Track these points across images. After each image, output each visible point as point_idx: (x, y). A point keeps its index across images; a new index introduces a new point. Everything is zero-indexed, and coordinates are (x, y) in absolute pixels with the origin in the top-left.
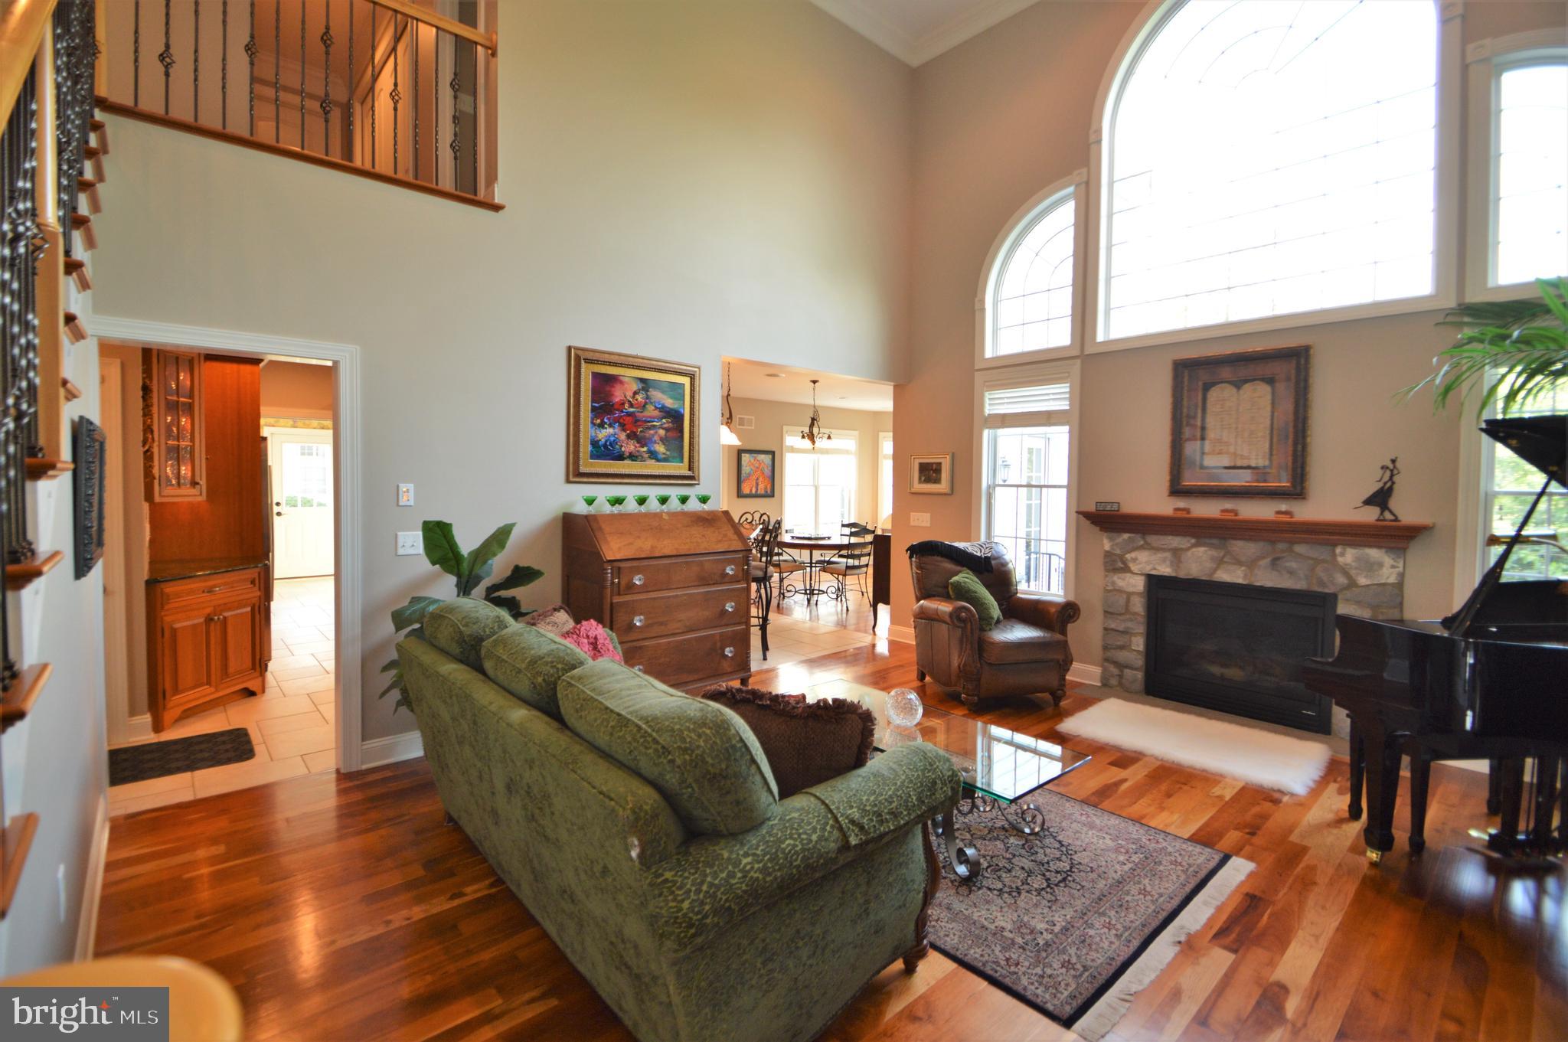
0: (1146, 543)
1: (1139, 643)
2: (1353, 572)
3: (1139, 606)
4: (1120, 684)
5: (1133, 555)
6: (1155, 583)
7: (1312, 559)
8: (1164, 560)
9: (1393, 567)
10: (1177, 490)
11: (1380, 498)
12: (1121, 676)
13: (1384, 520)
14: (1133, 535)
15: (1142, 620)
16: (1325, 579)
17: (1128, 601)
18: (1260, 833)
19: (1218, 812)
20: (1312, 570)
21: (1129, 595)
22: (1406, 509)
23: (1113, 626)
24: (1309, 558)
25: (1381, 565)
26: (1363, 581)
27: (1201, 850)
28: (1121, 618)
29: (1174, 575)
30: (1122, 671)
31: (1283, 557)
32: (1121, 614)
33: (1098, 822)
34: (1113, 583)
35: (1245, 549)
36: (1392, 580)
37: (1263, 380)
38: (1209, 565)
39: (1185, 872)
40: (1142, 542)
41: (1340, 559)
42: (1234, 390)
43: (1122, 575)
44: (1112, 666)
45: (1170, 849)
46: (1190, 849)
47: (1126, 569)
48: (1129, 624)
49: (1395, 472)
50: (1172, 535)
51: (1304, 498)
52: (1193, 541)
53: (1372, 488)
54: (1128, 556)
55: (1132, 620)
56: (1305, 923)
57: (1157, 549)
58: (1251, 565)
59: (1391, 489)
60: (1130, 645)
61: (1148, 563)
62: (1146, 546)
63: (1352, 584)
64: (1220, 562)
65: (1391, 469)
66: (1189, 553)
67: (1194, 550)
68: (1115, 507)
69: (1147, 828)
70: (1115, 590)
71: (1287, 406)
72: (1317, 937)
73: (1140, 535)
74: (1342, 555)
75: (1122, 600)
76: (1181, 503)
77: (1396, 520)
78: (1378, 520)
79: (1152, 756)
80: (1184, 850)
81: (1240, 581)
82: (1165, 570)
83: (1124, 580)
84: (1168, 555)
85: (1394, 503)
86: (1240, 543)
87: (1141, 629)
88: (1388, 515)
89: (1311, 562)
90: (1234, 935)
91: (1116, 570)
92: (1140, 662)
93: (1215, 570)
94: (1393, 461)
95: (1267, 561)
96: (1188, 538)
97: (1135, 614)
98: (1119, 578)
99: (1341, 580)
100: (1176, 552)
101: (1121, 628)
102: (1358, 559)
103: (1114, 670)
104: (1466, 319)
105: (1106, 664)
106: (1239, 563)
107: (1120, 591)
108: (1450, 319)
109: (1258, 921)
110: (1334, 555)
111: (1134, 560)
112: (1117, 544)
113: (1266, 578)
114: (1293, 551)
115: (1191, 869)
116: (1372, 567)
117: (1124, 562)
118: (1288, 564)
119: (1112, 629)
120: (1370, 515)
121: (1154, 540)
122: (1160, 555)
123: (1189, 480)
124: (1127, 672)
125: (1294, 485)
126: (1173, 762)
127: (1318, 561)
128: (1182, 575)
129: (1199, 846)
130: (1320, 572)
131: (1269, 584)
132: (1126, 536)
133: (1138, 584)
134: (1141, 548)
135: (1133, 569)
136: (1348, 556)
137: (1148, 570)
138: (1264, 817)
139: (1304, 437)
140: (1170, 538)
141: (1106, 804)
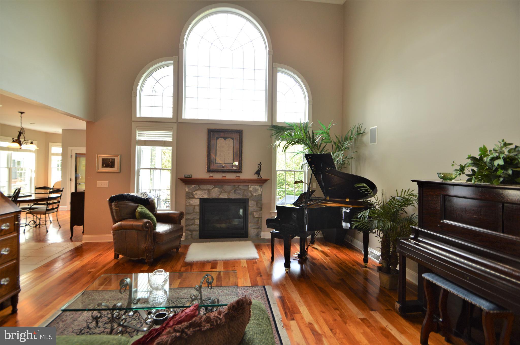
0: (199, 188)
1: (197, 222)
2: (252, 192)
3: (197, 209)
4: (192, 237)
5: (196, 192)
6: (202, 201)
7: (244, 189)
8: (205, 193)
9: (260, 190)
10: (209, 170)
11: (258, 173)
12: (192, 235)
13: (259, 178)
14: (195, 186)
15: (198, 214)
16: (247, 195)
17: (194, 208)
18: (262, 274)
19: (249, 272)
20: (244, 192)
21: (194, 206)
22: (263, 175)
23: (189, 218)
24: (243, 189)
25: (258, 190)
26: (254, 194)
27: (257, 289)
28: (192, 214)
29: (208, 198)
30: (192, 233)
31: (237, 190)
32: (192, 213)
33: (228, 292)
34: (189, 203)
35: (227, 188)
36: (260, 194)
37: (232, 138)
38: (218, 193)
39: (261, 298)
40: (198, 188)
41: (249, 189)
42: (224, 140)
43: (192, 200)
44: (189, 232)
45: (252, 292)
46: (255, 289)
47: (193, 197)
48: (195, 216)
49: (261, 165)
50: (208, 185)
51: (242, 173)
52: (214, 186)
53: (256, 169)
54: (194, 193)
55: (195, 215)
56: (295, 299)
57: (203, 190)
58: (229, 193)
59: (260, 169)
60: (195, 223)
61: (200, 194)
62: (199, 189)
63: (252, 195)
64: (221, 192)
65: (260, 165)
66: (213, 190)
67: (214, 189)
68: (190, 176)
69: (241, 288)
70: (190, 205)
71: (237, 146)
72: (300, 302)
73: (198, 185)
74: (250, 188)
75: (192, 208)
76: (211, 175)
77: (261, 178)
78: (258, 178)
79: (219, 260)
80: (254, 290)
81: (226, 198)
82: (206, 196)
83: (193, 201)
84: (206, 191)
85: (261, 174)
86: (226, 186)
87: (198, 217)
88: (260, 177)
89: (243, 190)
90: (288, 314)
91: (190, 198)
92: (198, 228)
93: (219, 195)
94: (261, 163)
95: (233, 191)
96: (212, 186)
97: (197, 212)
98: (191, 201)
99: (250, 195)
100: (209, 190)
101: (192, 218)
102: (253, 189)
103: (190, 233)
104: (273, 129)
105: (187, 231)
106: (226, 192)
107: (191, 205)
108: (270, 128)
109: (288, 305)
110: (248, 188)
111: (196, 194)
112: (190, 189)
113: (233, 196)
114: (239, 188)
115: (262, 297)
116: (256, 190)
117: (193, 195)
118: (238, 191)
119: (189, 219)
120: (255, 177)
121: (202, 187)
122: (204, 192)
123: (212, 167)
124: (194, 233)
125: (239, 169)
126: (226, 260)
127: (245, 190)
128: (211, 197)
129: (256, 287)
130: (245, 193)
131: (234, 198)
132: (193, 186)
133: (197, 202)
134: (198, 190)
135: (195, 197)
136: (251, 188)
137: (201, 197)
138: (258, 269)
139: (242, 155)
140: (207, 186)
141: (224, 283)
